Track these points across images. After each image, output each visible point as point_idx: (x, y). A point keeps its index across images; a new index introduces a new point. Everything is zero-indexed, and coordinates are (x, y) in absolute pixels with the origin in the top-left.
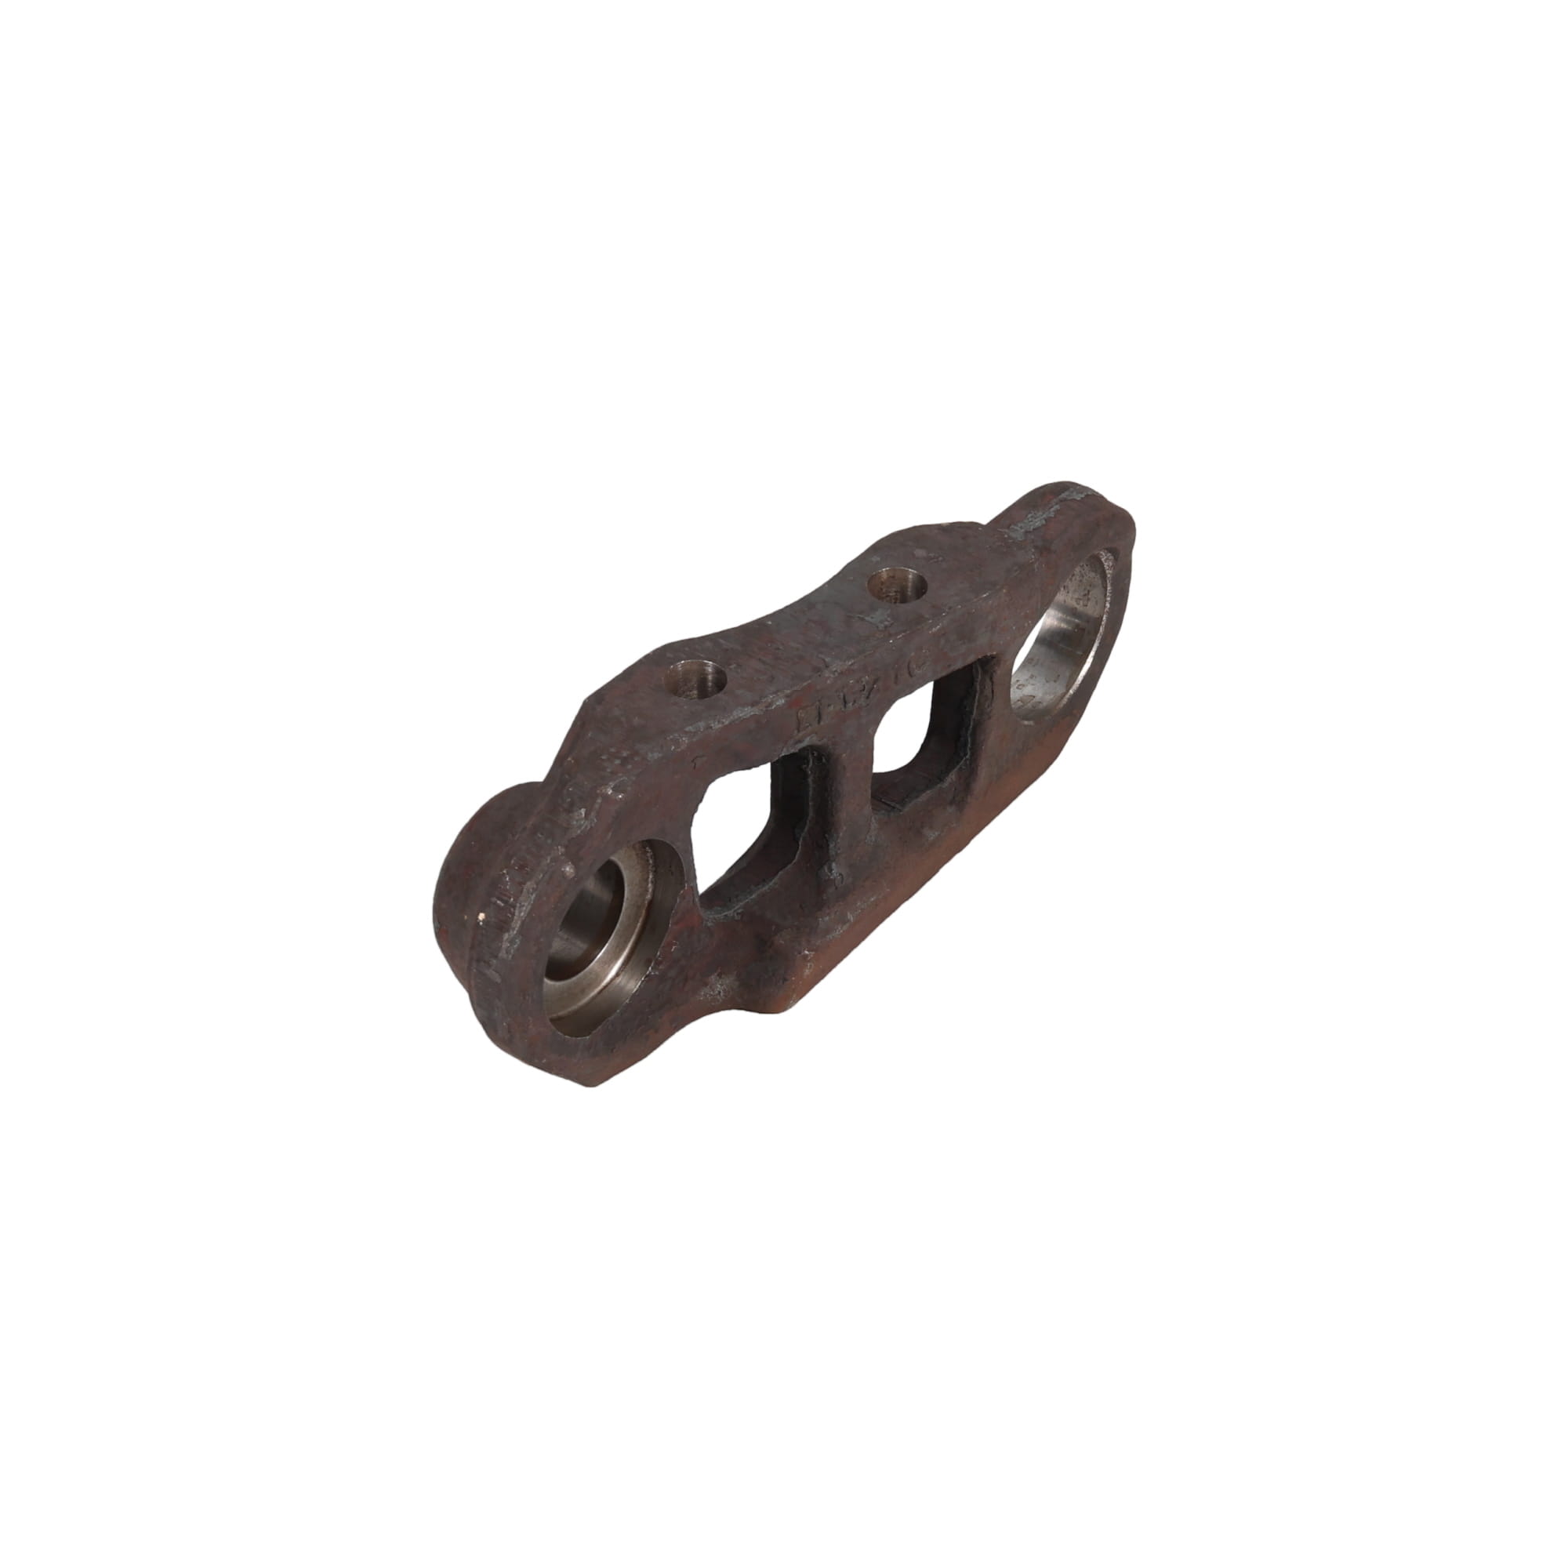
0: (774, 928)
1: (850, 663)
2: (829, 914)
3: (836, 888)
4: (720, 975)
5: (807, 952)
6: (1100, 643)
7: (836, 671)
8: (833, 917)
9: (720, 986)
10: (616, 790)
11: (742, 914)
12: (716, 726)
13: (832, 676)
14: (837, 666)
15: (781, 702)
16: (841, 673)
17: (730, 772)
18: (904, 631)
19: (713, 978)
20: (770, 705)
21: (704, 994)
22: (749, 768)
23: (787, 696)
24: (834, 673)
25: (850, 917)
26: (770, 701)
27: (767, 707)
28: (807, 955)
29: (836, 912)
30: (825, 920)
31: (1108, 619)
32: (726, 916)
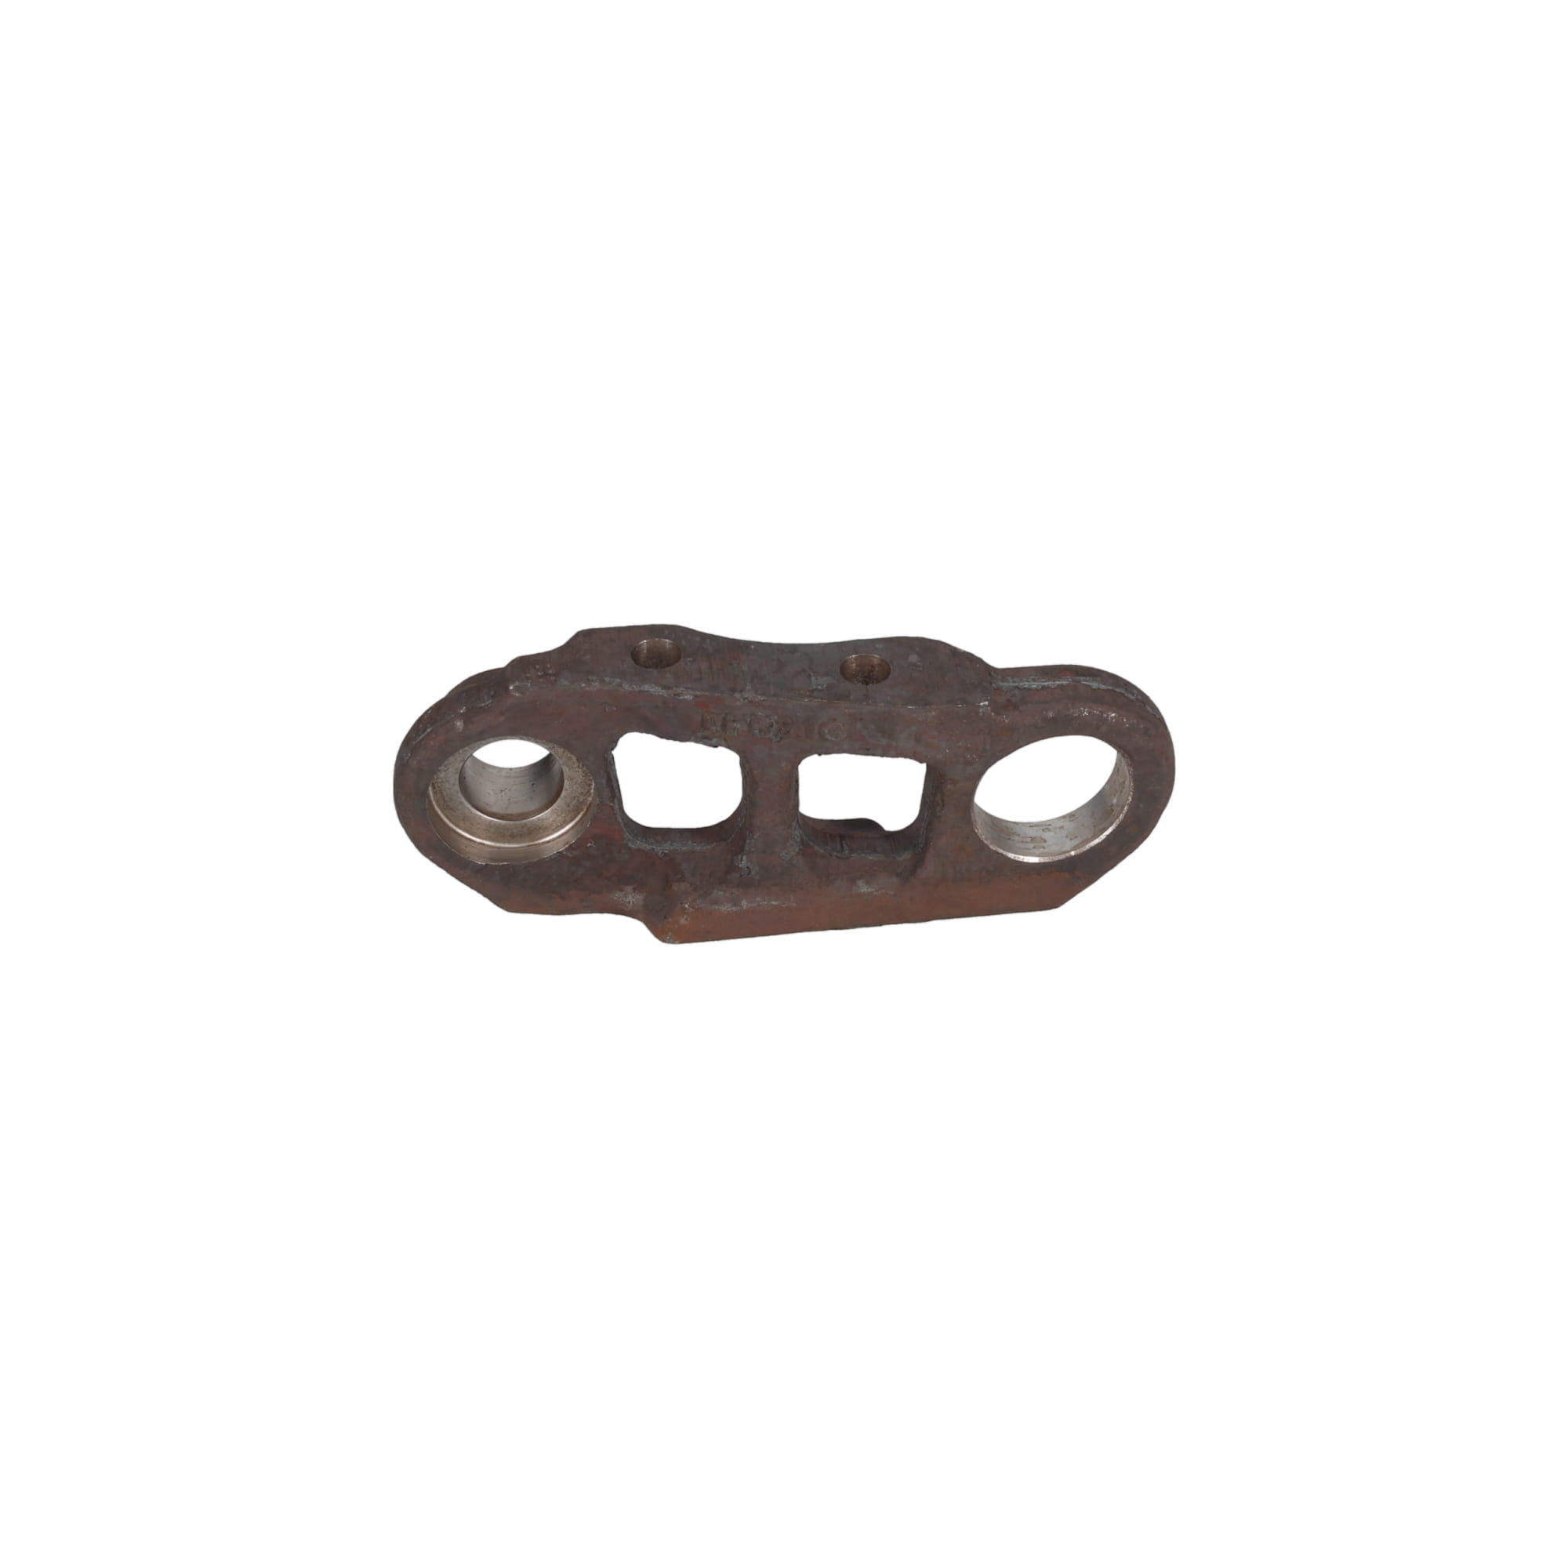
0: (679, 876)
1: (762, 699)
2: (724, 891)
3: (741, 876)
4: (634, 890)
5: (686, 906)
6: (1116, 828)
7: (747, 698)
8: (728, 895)
9: (633, 898)
10: (516, 689)
11: (666, 855)
12: (626, 687)
13: (742, 700)
14: (749, 695)
15: (689, 697)
16: (751, 702)
17: (648, 733)
18: (822, 699)
19: (629, 888)
20: (678, 695)
21: (617, 896)
22: (662, 737)
23: (696, 696)
24: (744, 699)
25: (744, 903)
26: (680, 692)
27: (675, 695)
28: (686, 909)
29: (732, 893)
30: (718, 893)
31: (1128, 811)
32: (653, 849)
